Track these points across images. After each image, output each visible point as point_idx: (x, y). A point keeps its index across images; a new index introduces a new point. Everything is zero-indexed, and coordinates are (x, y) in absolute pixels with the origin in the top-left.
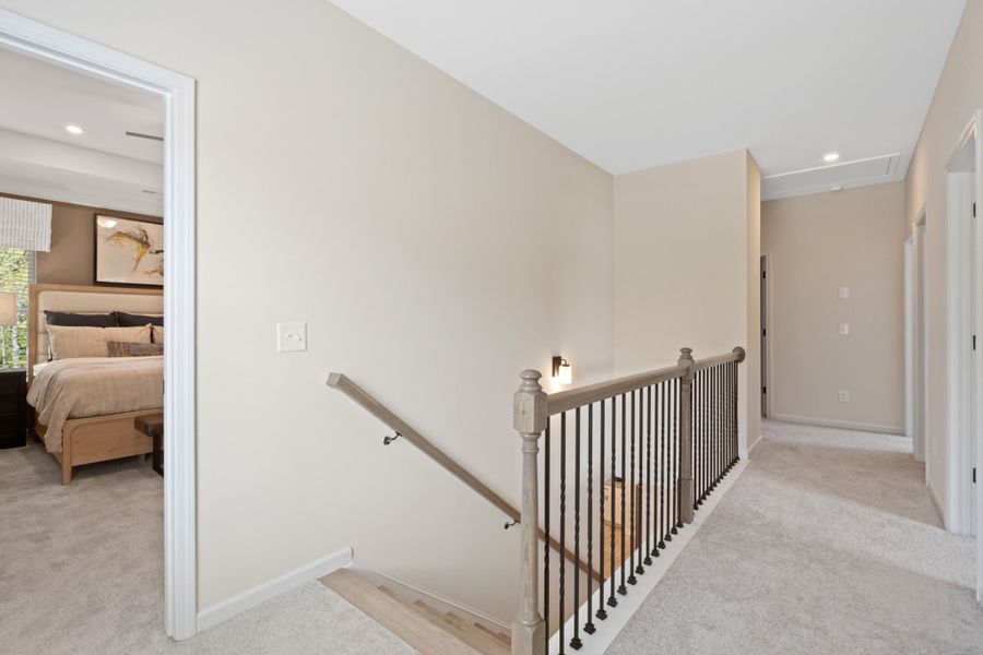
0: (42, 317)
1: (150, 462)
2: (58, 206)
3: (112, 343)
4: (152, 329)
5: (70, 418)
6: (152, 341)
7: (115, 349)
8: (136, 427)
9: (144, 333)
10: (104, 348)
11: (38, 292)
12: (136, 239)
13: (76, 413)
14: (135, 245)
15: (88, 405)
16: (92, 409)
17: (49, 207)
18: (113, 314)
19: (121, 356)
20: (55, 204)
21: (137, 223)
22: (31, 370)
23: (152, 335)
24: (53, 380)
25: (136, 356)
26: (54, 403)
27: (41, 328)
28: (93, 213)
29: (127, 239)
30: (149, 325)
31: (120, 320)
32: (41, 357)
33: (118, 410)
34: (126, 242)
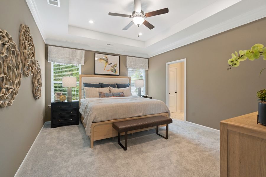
0: (82, 84)
1: (117, 140)
2: (86, 51)
3: (100, 93)
4: (110, 88)
5: (93, 122)
6: (110, 92)
7: (101, 95)
8: (113, 127)
9: (108, 90)
10: (98, 95)
11: (81, 77)
12: (105, 60)
13: (95, 121)
14: (105, 62)
15: (98, 118)
16: (99, 119)
17: (84, 51)
18: (100, 83)
19: (103, 97)
20: (85, 50)
21: (105, 55)
22: (80, 101)
23: (110, 90)
24: (87, 106)
25: (107, 97)
26: (88, 116)
27: (82, 88)
28: (94, 53)
29: (103, 60)
30: (109, 87)
31: (101, 85)
32: (82, 97)
33: (107, 120)
34: (102, 61)
